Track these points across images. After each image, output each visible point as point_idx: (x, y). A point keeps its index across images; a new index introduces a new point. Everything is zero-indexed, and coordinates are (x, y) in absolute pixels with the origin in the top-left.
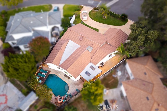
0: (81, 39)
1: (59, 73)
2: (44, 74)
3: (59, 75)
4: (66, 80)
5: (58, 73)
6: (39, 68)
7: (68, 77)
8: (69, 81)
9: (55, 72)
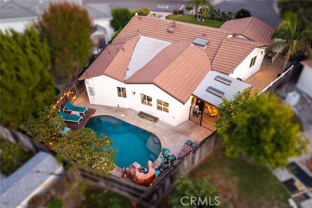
0: (172, 29)
1: (122, 111)
2: (75, 113)
3: (123, 115)
4: (145, 125)
5: (120, 112)
6: (62, 98)
7: (152, 117)
8: (155, 127)
9: (110, 111)
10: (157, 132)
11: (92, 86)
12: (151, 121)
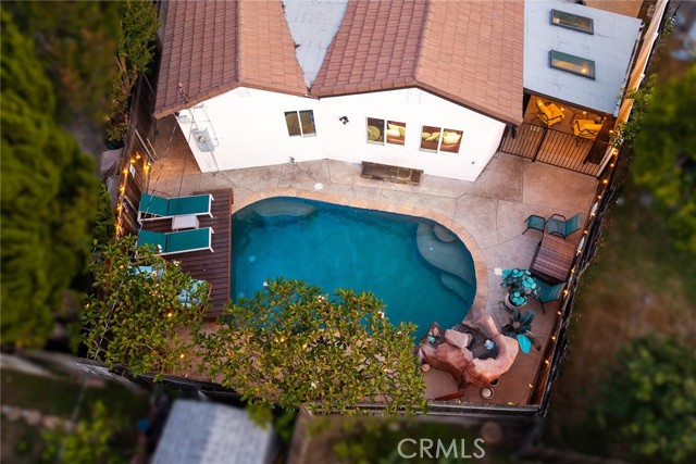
1: (309, 174)
2: (183, 222)
3: (319, 186)
5: (305, 178)
6: (123, 189)
7: (404, 172)
8: (424, 198)
9: (274, 182)
10: (437, 211)
11: (202, 127)
12: (404, 183)
